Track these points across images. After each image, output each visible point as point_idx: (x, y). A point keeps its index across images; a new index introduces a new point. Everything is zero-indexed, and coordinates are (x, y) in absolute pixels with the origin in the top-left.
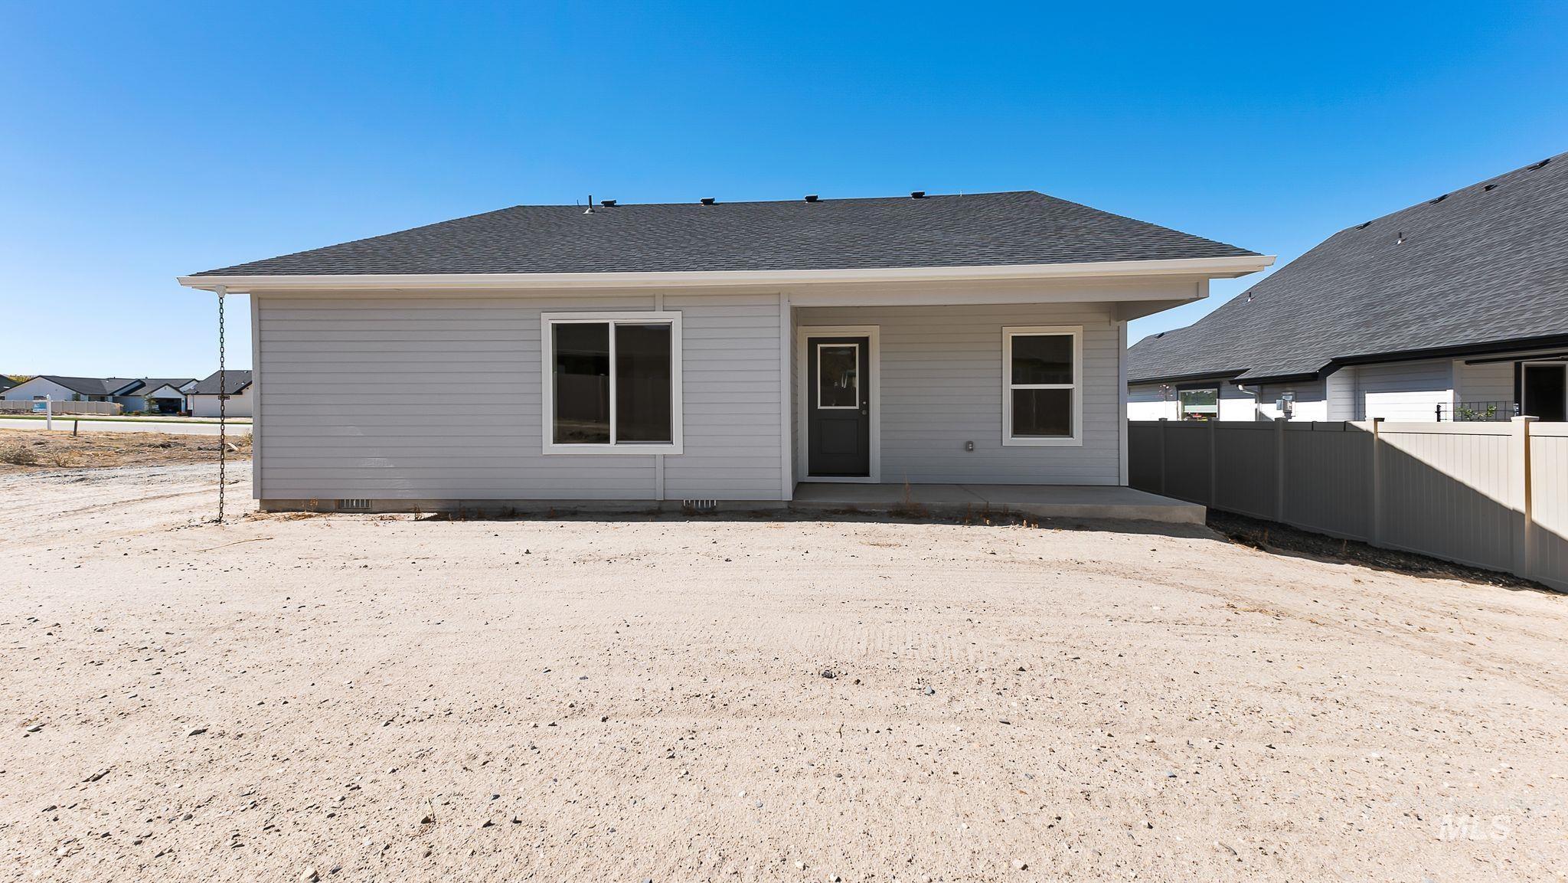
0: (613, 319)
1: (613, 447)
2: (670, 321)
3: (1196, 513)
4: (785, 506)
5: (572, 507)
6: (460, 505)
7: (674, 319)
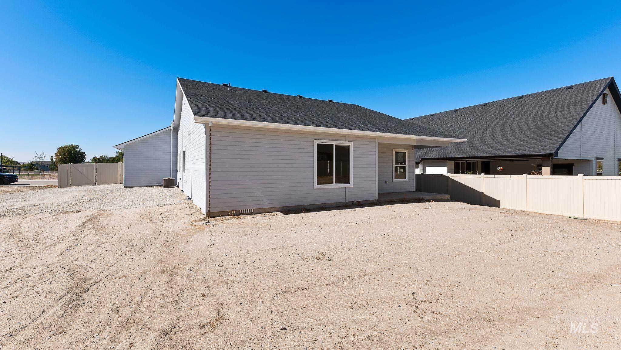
0: (334, 143)
1: (334, 186)
2: (349, 145)
3: (447, 196)
4: (376, 201)
5: (321, 206)
6: (286, 208)
7: (351, 144)
